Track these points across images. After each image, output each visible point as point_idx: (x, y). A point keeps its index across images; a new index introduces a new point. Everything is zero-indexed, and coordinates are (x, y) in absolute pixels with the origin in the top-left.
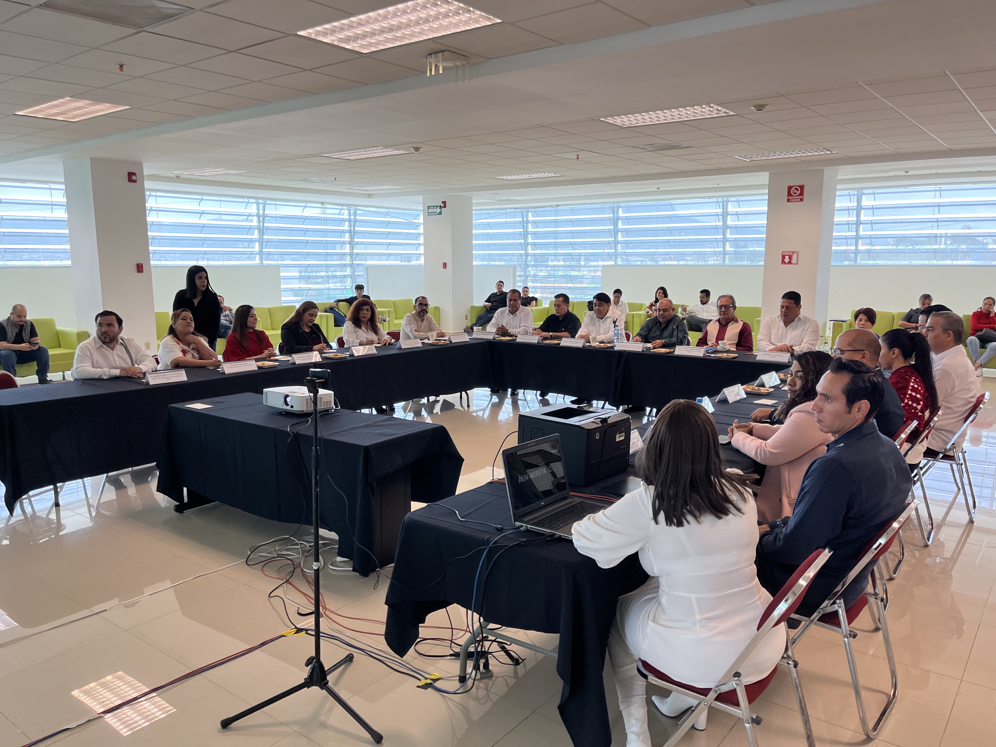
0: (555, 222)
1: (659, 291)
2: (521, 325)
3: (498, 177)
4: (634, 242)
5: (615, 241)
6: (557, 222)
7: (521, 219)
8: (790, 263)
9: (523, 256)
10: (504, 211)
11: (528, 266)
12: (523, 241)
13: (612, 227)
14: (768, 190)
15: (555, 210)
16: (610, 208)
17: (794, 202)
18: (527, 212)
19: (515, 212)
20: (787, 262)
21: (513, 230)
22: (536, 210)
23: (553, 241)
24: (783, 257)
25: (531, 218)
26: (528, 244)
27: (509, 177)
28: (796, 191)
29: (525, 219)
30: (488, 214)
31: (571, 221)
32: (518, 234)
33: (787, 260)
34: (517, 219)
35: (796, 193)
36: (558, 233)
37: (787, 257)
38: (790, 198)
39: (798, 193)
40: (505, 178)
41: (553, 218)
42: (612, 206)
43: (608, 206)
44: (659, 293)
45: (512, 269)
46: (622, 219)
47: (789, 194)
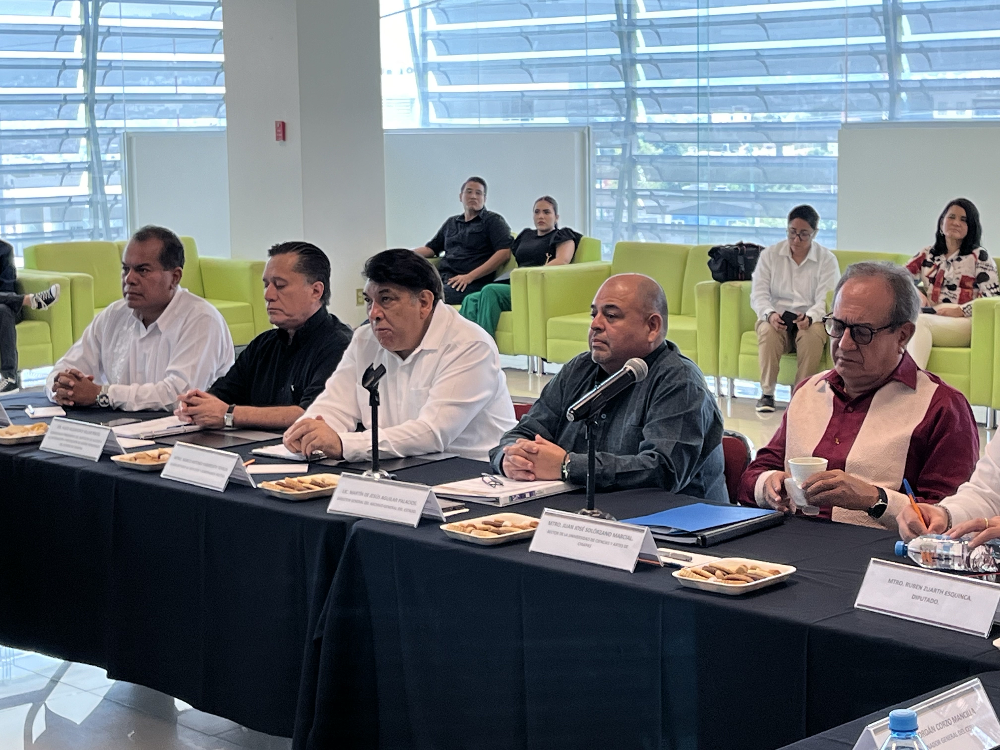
1: (953, 210)
5: (888, 43)
12: (618, 51)
23: (693, 48)
36: (707, 24)
44: (953, 217)
45: (577, 138)
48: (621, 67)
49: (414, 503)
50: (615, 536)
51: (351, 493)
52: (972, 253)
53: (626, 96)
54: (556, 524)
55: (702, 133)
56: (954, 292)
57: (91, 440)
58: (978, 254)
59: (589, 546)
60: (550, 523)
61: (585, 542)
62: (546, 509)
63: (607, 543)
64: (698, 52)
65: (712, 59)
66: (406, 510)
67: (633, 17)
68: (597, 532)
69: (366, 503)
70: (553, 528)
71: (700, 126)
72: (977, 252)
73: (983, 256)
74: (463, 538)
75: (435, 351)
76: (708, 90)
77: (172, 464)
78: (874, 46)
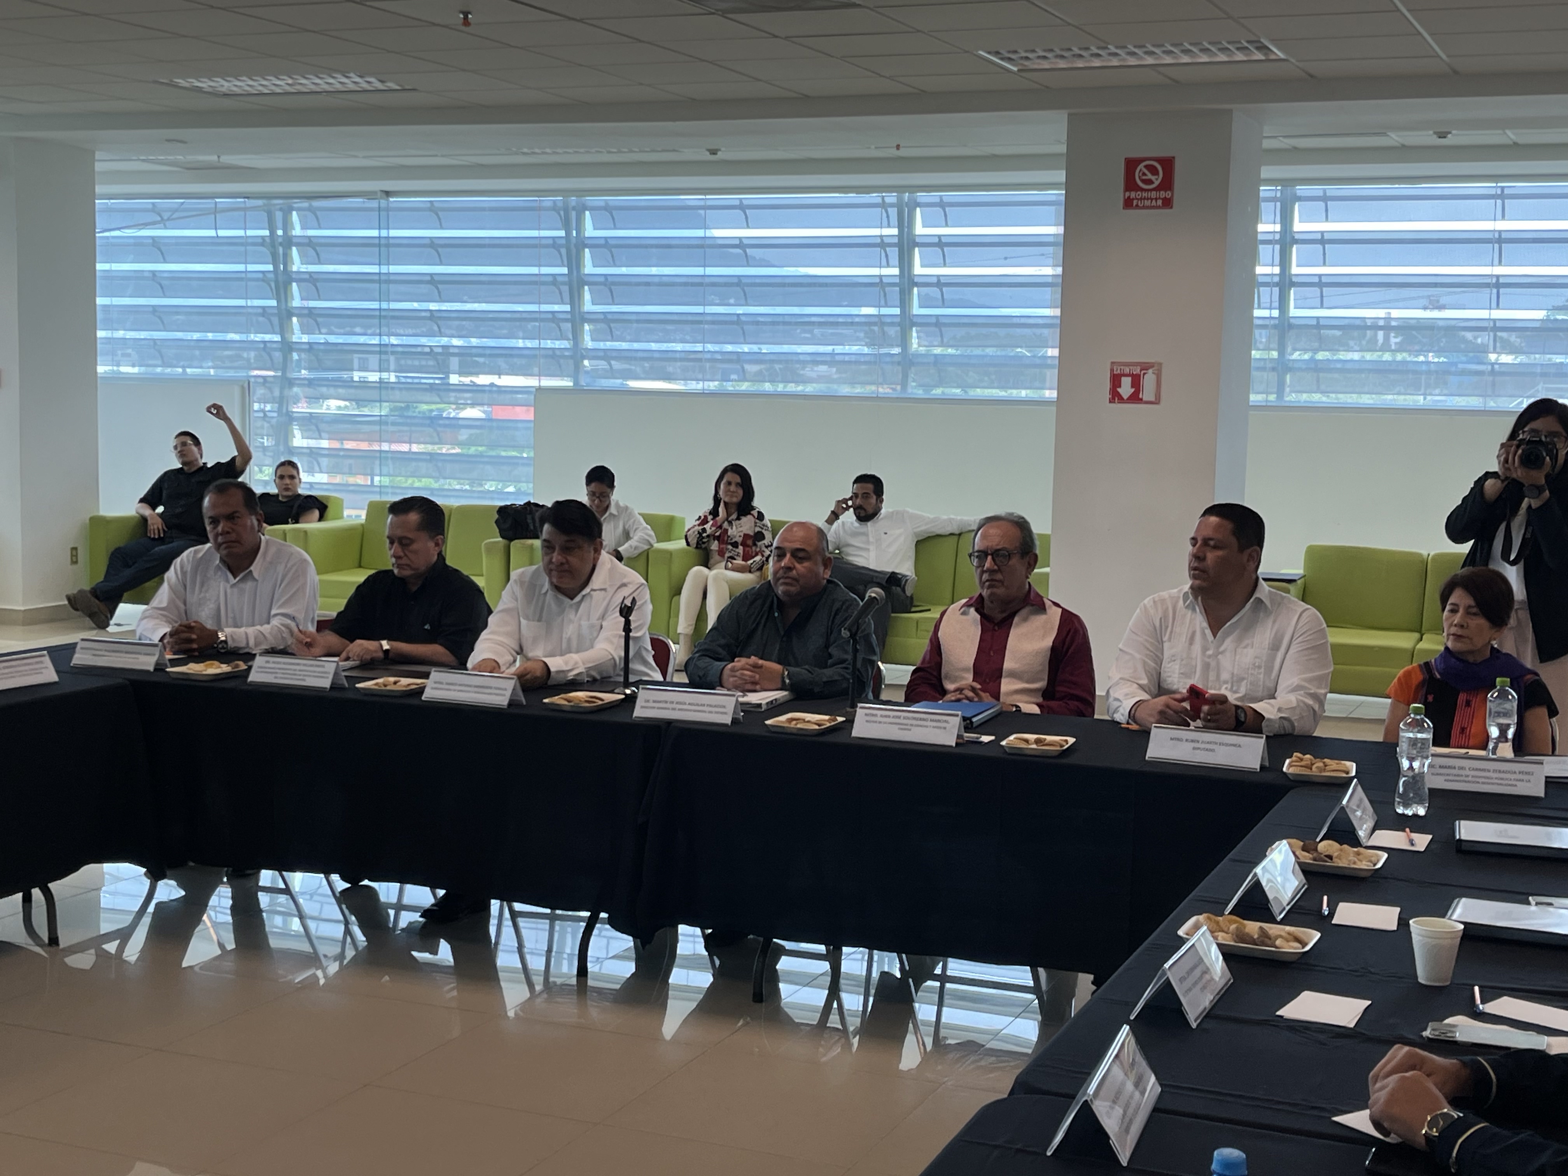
0: (379, 245)
1: (728, 477)
2: (273, 612)
3: (182, 82)
4: (634, 317)
5: (572, 312)
6: (388, 246)
7: (266, 233)
8: (1135, 398)
9: (275, 349)
10: (208, 203)
11: (291, 383)
12: (274, 303)
13: (565, 270)
14: (1064, 172)
15: (379, 209)
16: (554, 208)
17: (1144, 207)
18: (287, 212)
19: (245, 209)
20: (1125, 397)
21: (241, 267)
22: (316, 203)
23: (375, 305)
24: (1116, 381)
25: (297, 231)
26: (290, 314)
27: (225, 85)
28: (1149, 176)
29: (280, 232)
30: (154, 209)
31: (432, 243)
32: (257, 280)
33: (1126, 389)
34: (250, 233)
35: (1150, 182)
36: (389, 282)
37: (1126, 382)
38: (1133, 195)
39: (1157, 181)
40: (205, 84)
41: (374, 233)
42: (560, 204)
43: (548, 201)
44: (729, 483)
45: (237, 391)
46: (597, 245)
47: (1130, 184)
48: (275, 320)
49: (724, 707)
50: (931, 720)
51: (654, 702)
52: (750, 514)
53: (280, 350)
54: (873, 715)
55: (383, 392)
56: (737, 550)
57: (315, 672)
58: (756, 515)
59: (910, 730)
60: (866, 715)
61: (904, 728)
62: (860, 705)
63: (926, 727)
64: (380, 309)
65: (393, 317)
66: (717, 713)
67: (289, 269)
68: (914, 719)
69: (674, 709)
70: (868, 718)
71: (383, 385)
72: (755, 513)
73: (761, 516)
74: (789, 731)
75: (605, 590)
76: (390, 349)
77: (433, 688)
78: (556, 314)
